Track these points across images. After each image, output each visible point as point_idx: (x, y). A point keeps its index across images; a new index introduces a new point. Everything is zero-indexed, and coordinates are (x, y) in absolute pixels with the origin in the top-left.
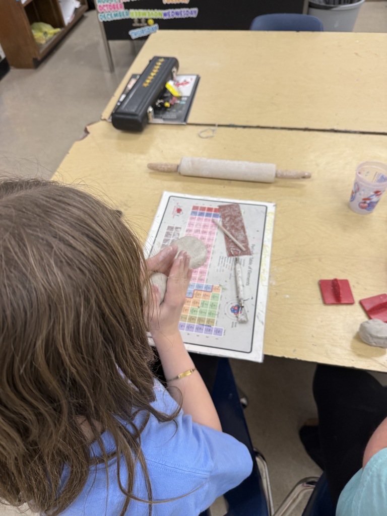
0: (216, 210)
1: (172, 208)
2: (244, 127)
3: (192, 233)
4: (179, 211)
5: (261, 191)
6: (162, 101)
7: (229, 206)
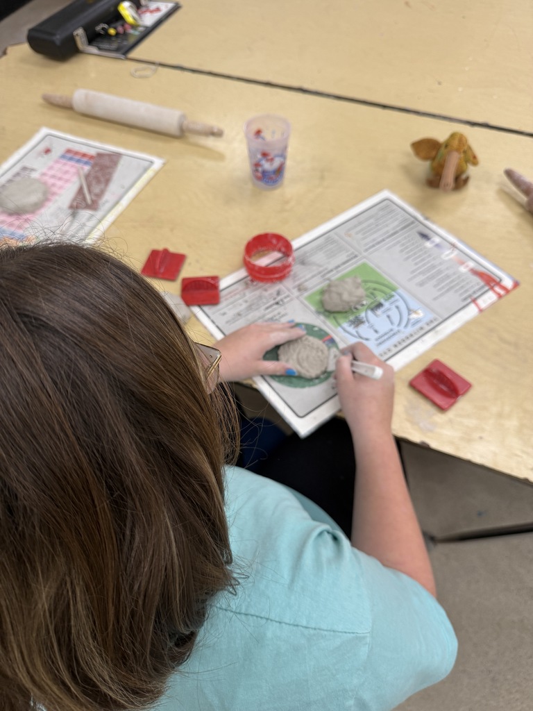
0: (92, 157)
1: (42, 147)
2: (194, 71)
3: (46, 178)
4: (48, 151)
5: (160, 144)
6: (106, 26)
7: (109, 155)
